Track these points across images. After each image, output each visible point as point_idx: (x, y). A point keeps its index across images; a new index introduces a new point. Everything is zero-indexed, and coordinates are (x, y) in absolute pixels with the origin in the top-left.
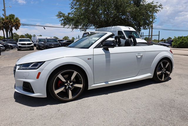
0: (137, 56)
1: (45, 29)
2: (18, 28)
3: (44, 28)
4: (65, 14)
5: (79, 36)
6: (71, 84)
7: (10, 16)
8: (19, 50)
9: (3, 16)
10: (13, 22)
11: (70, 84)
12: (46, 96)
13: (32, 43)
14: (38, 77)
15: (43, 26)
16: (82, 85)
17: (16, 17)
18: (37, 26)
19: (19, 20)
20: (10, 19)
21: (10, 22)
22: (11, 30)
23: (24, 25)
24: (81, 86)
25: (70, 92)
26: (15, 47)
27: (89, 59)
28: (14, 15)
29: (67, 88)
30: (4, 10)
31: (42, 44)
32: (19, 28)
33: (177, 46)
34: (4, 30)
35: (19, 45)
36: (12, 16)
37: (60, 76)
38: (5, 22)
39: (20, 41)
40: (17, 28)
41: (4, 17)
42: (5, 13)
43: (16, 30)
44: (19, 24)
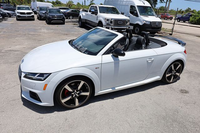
0: (147, 61)
5: (85, 1)
6: (78, 93)
8: (18, 20)
11: (76, 93)
12: (53, 105)
13: (32, 12)
14: (44, 89)
16: (89, 93)
24: (87, 94)
25: (77, 100)
26: (13, 15)
27: (97, 68)
29: (74, 97)
31: (43, 14)
33: (195, 22)
35: (18, 14)
37: (67, 87)
39: (18, 9)
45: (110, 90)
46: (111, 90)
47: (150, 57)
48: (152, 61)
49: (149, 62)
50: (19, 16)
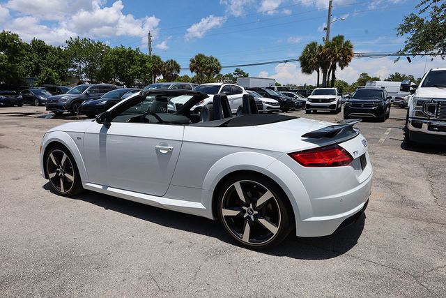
1: (410, 61)
2: (346, 64)
3: (408, 58)
4: (423, 20)
7: (334, 39)
8: (307, 112)
9: (324, 41)
10: (337, 51)
11: (62, 171)
13: (335, 99)
15: (406, 55)
17: (345, 40)
18: (390, 55)
19: (351, 47)
20: (334, 45)
21: (331, 53)
22: (334, 68)
23: (360, 56)
27: (79, 138)
28: (342, 37)
29: (59, 175)
30: (327, 29)
32: (349, 63)
34: (320, 69)
35: (308, 102)
36: (339, 39)
38: (322, 54)
39: (312, 94)
40: (344, 63)
41: (323, 44)
42: (328, 35)
43: (342, 69)
44: (351, 54)
45: (98, 187)
46: (101, 187)
47: (164, 142)
48: (170, 151)
49: (161, 151)
50: (309, 106)
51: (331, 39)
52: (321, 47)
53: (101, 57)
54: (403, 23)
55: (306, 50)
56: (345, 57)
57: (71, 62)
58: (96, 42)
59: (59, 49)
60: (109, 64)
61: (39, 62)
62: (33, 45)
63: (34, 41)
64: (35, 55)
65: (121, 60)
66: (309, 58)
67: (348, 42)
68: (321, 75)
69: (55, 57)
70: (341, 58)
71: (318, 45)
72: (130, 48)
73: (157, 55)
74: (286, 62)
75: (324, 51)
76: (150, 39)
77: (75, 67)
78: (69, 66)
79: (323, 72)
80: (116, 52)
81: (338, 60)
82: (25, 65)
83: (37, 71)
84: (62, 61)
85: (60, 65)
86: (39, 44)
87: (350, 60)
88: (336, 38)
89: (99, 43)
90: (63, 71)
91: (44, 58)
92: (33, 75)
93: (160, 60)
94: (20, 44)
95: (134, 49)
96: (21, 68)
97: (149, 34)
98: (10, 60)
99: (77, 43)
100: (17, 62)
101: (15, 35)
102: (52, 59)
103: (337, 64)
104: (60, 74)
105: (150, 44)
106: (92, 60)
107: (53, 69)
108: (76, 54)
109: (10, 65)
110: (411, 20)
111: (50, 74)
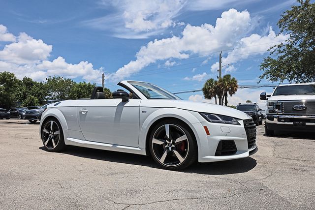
2: (234, 93)
7: (224, 77)
9: (218, 78)
10: (227, 84)
15: (272, 86)
17: (232, 77)
19: (236, 82)
20: (224, 80)
21: (223, 86)
22: (226, 95)
23: (242, 87)
28: (229, 76)
30: (219, 71)
32: (236, 92)
34: (217, 96)
36: (228, 77)
38: (217, 86)
40: (233, 92)
41: (218, 80)
42: (220, 74)
43: (231, 96)
44: (236, 86)
51: (222, 77)
52: (216, 82)
53: (69, 89)
54: (263, 62)
55: (207, 84)
56: (232, 88)
57: (48, 92)
58: (67, 79)
59: (41, 83)
60: (74, 94)
61: (26, 92)
62: (24, 81)
63: (24, 78)
64: (24, 87)
65: (83, 91)
66: (209, 89)
67: (233, 79)
68: (218, 100)
69: (38, 89)
70: (230, 89)
71: (215, 80)
72: (89, 83)
73: (107, 88)
74: (194, 91)
75: (219, 84)
76: (103, 78)
77: (50, 95)
78: (46, 95)
79: (219, 98)
80: (80, 86)
81: (228, 90)
82: (16, 93)
83: (24, 98)
84: (42, 91)
85: (40, 93)
86: (28, 80)
87: (236, 90)
88: (226, 76)
89: (69, 80)
90: (42, 97)
91: (30, 90)
92: (21, 100)
93: (109, 91)
94: (15, 79)
95: (92, 84)
96: (13, 96)
97: (103, 75)
98: (6, 90)
99: (54, 80)
100: (11, 91)
101: (12, 74)
102: (36, 90)
103: (228, 92)
104: (39, 100)
105: (103, 81)
106: (63, 91)
107: (35, 96)
108: (52, 87)
109: (6, 93)
110: (268, 60)
111: (33, 100)
